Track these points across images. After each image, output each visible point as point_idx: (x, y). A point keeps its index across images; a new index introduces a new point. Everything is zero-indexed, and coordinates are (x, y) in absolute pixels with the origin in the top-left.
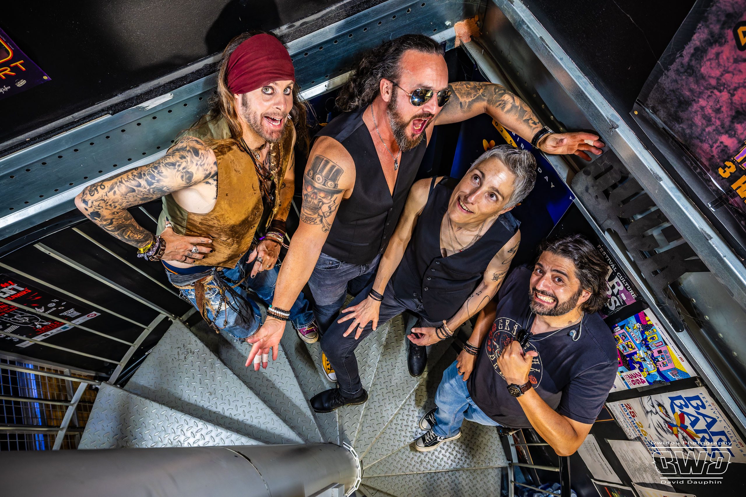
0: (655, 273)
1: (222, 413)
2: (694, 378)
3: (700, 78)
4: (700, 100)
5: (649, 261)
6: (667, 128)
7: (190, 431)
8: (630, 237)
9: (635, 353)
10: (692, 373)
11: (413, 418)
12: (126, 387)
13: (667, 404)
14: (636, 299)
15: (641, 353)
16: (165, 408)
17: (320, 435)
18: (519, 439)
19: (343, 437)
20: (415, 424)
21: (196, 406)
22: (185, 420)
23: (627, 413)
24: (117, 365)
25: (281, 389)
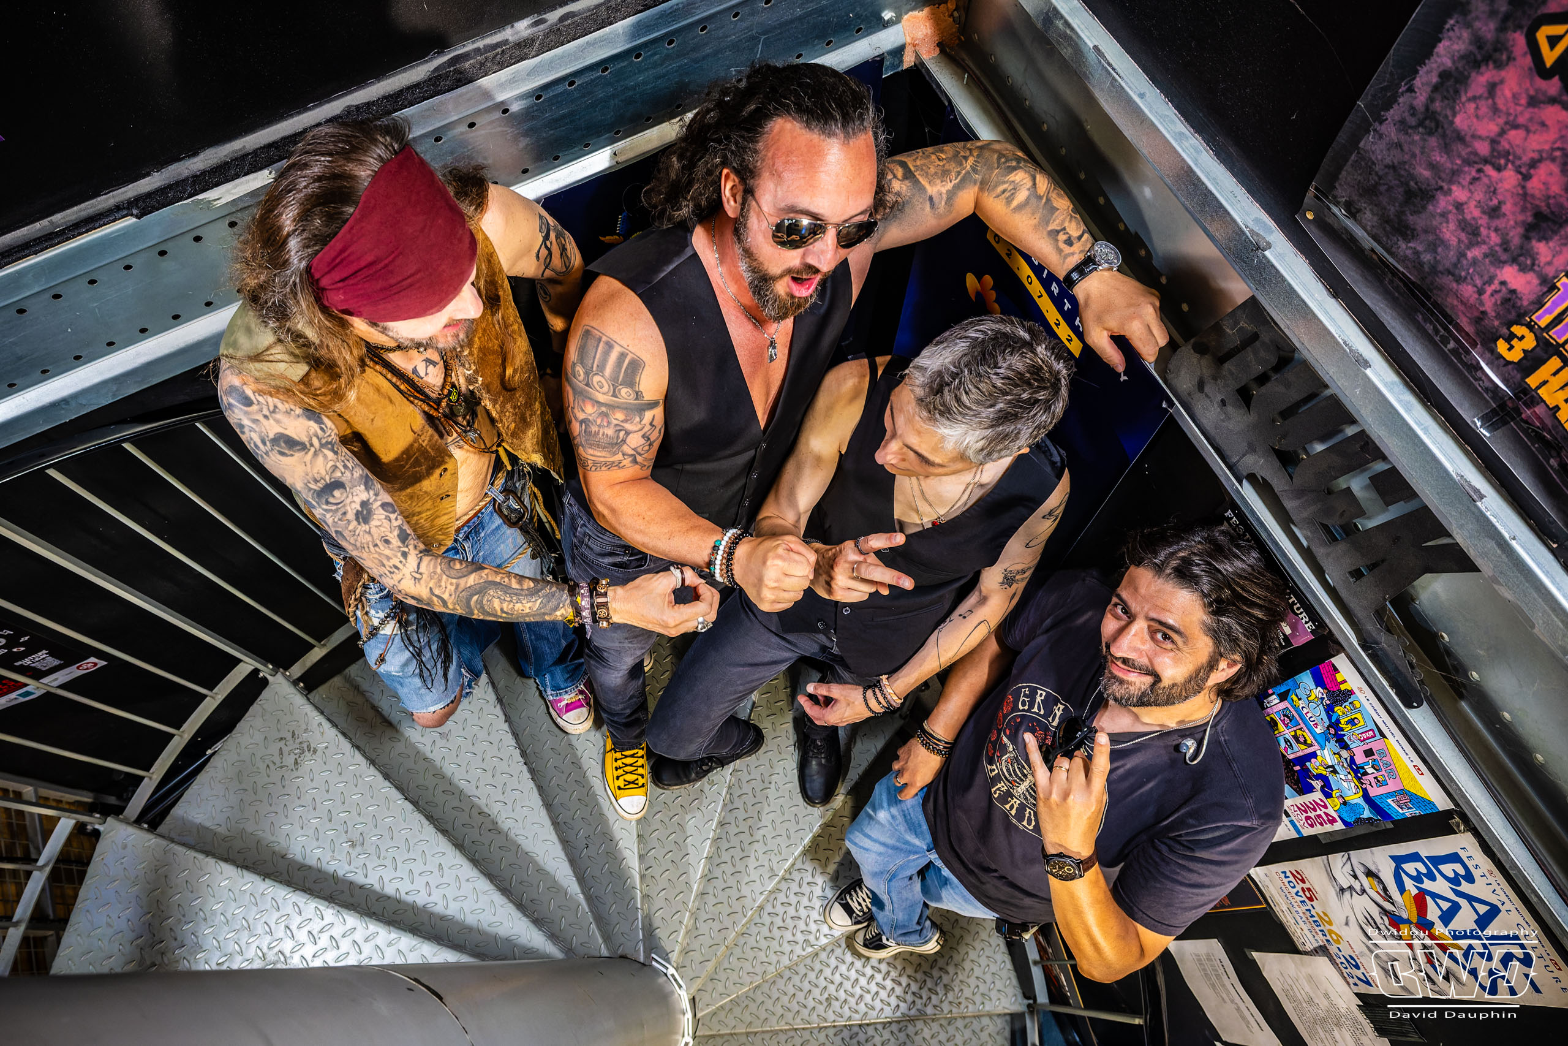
0: (1357, 574)
1: (377, 887)
2: (1448, 814)
3: (1453, 139)
4: (1454, 188)
5: (1341, 547)
6: (1380, 250)
7: (305, 930)
8: (1299, 493)
9: (1314, 755)
10: (1442, 803)
11: (810, 900)
12: (161, 829)
13: (1387, 873)
14: (1313, 632)
15: (1327, 755)
16: (249, 877)
17: (600, 941)
18: (1050, 950)
19: (652, 943)
20: (815, 915)
21: (320, 871)
22: (295, 904)
23: (1295, 890)
24: (142, 778)
25: (512, 834)
